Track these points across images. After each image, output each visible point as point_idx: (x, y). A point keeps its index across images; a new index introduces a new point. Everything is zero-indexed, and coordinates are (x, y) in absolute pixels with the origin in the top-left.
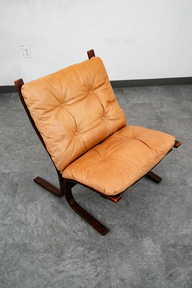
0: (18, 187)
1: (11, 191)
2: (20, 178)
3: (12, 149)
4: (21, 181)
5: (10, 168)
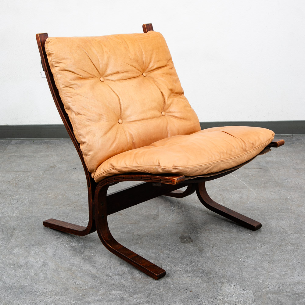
0: (16, 231)
1: (3, 235)
2: (20, 222)
3: (8, 194)
4: (21, 225)
5: (3, 212)
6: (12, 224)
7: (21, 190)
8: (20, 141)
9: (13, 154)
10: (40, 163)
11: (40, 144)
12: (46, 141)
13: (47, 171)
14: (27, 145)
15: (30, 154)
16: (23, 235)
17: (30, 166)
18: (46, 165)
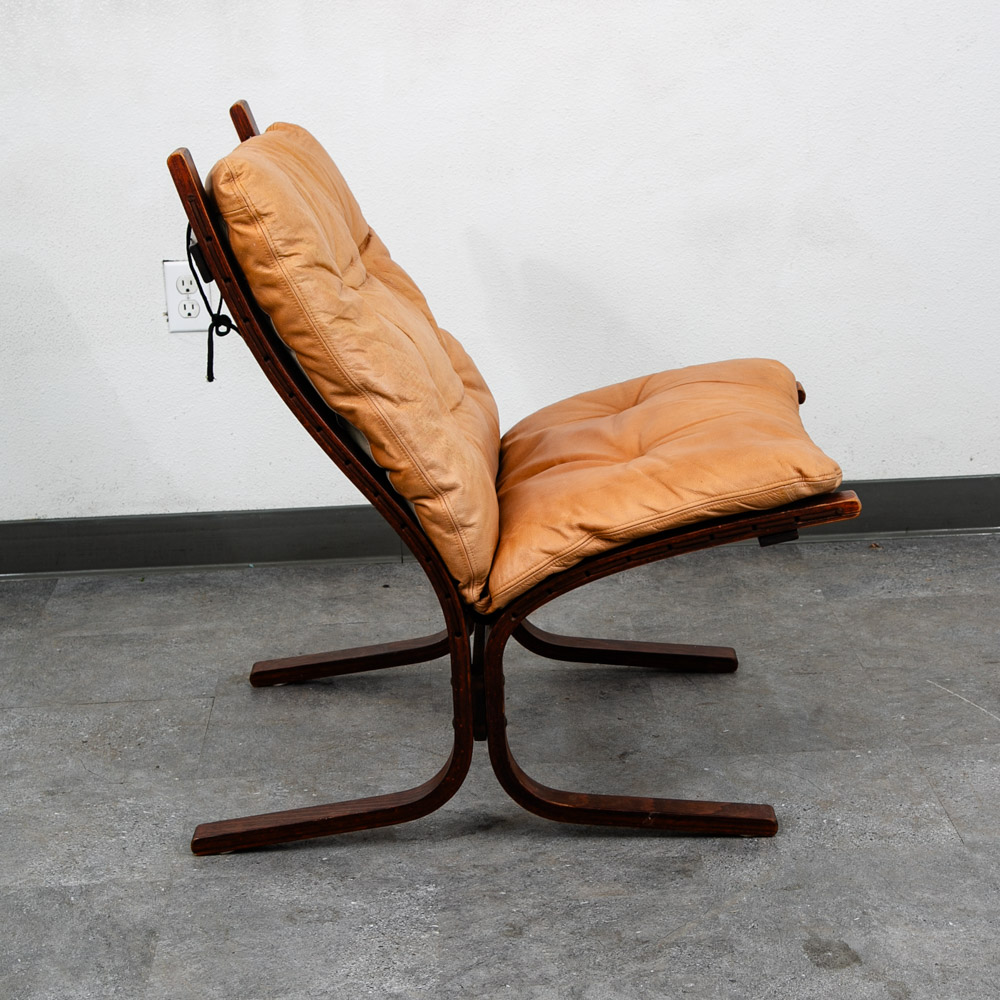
0: (157, 939)
1: (113, 959)
2: (168, 905)
3: (93, 795)
4: (175, 916)
5: (92, 868)
6: (139, 912)
7: (138, 774)
8: (90, 579)
9: (74, 633)
10: (188, 664)
11: (170, 588)
12: (188, 575)
13: (223, 694)
14: (118, 594)
15: (140, 630)
16: (189, 958)
17: (153, 679)
18: (214, 672)
